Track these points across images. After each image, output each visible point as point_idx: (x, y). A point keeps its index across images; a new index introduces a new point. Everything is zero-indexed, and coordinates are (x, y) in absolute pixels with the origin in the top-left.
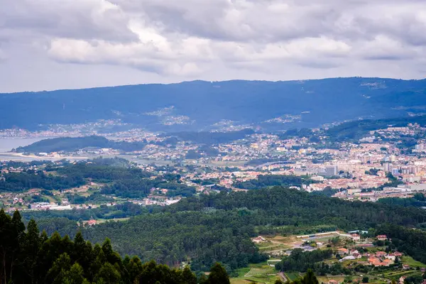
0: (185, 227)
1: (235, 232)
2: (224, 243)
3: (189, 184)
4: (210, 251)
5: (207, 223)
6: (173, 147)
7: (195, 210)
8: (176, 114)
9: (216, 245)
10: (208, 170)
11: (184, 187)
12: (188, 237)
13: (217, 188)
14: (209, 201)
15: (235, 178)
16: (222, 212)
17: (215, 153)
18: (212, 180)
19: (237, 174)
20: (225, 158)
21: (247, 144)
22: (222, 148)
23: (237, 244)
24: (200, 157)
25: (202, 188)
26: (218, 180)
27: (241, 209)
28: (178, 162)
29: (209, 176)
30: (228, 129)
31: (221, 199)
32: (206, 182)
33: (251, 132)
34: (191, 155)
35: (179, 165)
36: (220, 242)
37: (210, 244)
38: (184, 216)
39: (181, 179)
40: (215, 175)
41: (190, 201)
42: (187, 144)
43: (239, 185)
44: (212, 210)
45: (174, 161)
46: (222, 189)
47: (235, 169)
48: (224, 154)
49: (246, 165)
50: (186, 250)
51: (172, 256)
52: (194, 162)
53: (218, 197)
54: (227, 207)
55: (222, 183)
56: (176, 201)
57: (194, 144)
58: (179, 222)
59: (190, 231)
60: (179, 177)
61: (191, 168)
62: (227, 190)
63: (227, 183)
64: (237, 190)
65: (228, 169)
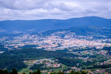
0: (5, 59)
1: (19, 60)
2: (16, 63)
3: (6, 48)
4: (12, 65)
5: (11, 58)
6: (2, 38)
7: (8, 54)
8: (3, 29)
9: (14, 63)
10: (11, 44)
11: (5, 48)
12: (6, 61)
14: (12, 52)
15: (18, 45)
16: (15, 55)
17: (13, 39)
18: (13, 46)
19: (19, 44)
20: (16, 40)
21: (22, 37)
22: (15, 38)
23: (19, 63)
24: (9, 40)
25: (10, 49)
26: (14, 46)
27: (20, 54)
28: (3, 42)
29: (11, 45)
30: (16, 33)
32: (11, 47)
33: (23, 33)
34: (7, 40)
35: (3, 43)
36: (15, 62)
37: (12, 63)
38: (5, 56)
39: (4, 46)
40: (13, 45)
41: (6, 52)
42: (5, 37)
43: (19, 47)
44: (13, 54)
45: (2, 41)
46: (15, 48)
47: (19, 43)
48: (16, 39)
49: (21, 42)
50: (6, 65)
51: (2, 67)
52: (8, 42)
53: (14, 51)
54: (17, 53)
55: (15, 47)
56: (3, 52)
57: (7, 37)
58: (4, 57)
59: (7, 60)
61: (7, 43)
62: (16, 49)
63: (16, 47)
64: (19, 49)
65: (17, 43)
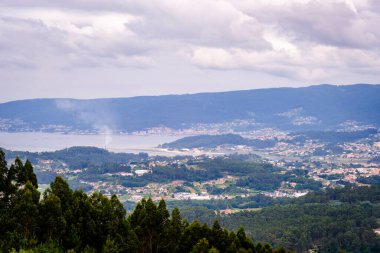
0: (312, 218)
1: (358, 224)
2: (348, 233)
3: (316, 179)
4: (335, 240)
5: (333, 214)
6: (302, 145)
7: (321, 202)
8: (305, 115)
9: (340, 235)
10: (334, 166)
11: (312, 181)
12: (314, 227)
13: (342, 182)
14: (334, 194)
15: (358, 173)
16: (347, 205)
17: (340, 151)
18: (338, 176)
19: (361, 170)
20: (349, 155)
21: (371, 143)
22: (348, 146)
23: (360, 235)
24: (327, 154)
25: (328, 183)
26: (342, 176)
27: (364, 202)
28: (306, 159)
29: (334, 172)
30: (352, 129)
31: (346, 193)
32: (331, 177)
33: (375, 132)
34: (318, 152)
35: (307, 161)
36: (344, 232)
37: (335, 234)
38: (311, 208)
39: (309, 174)
40: (340, 171)
41: (316, 194)
42: (314, 142)
43: (362, 180)
44: (337, 203)
45: (302, 157)
46: (347, 183)
47: (359, 166)
48: (349, 152)
49: (369, 162)
50: (313, 240)
51: (300, 244)
52: (321, 159)
53: (343, 191)
54: (351, 200)
55: (347, 178)
56: (304, 194)
57: (321, 142)
58: (307, 213)
59: (317, 221)
60: (306, 172)
61: (318, 164)
62: (351, 185)
63: (351, 178)
64: (360, 185)
65: (352, 166)
